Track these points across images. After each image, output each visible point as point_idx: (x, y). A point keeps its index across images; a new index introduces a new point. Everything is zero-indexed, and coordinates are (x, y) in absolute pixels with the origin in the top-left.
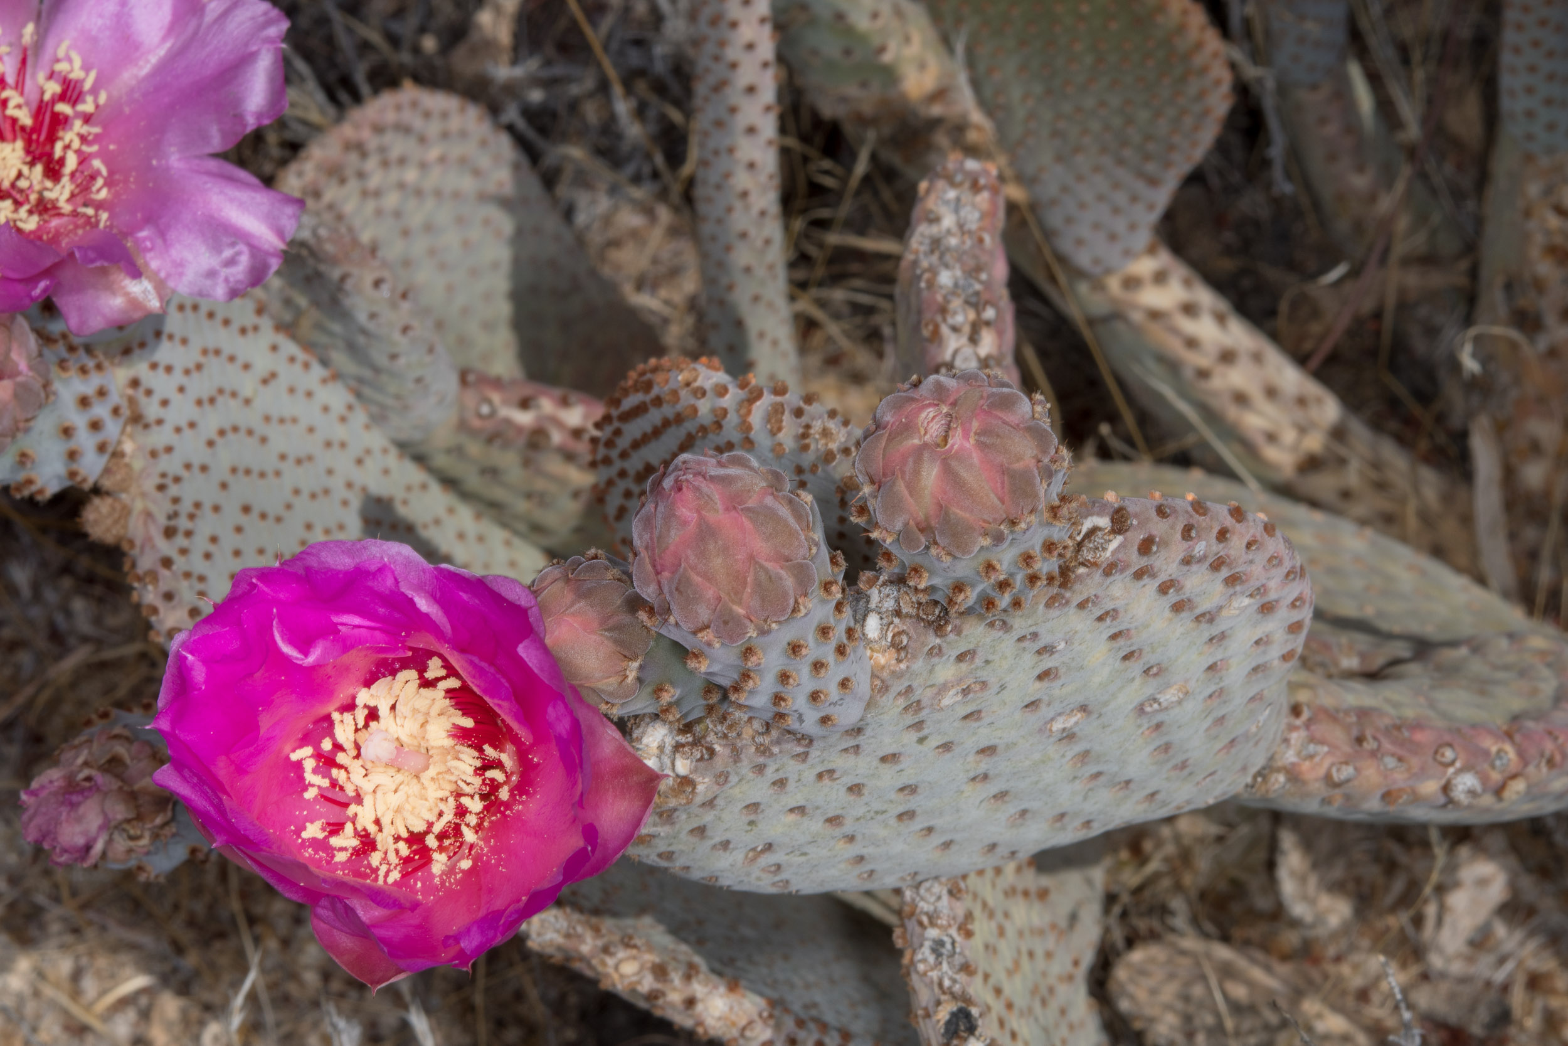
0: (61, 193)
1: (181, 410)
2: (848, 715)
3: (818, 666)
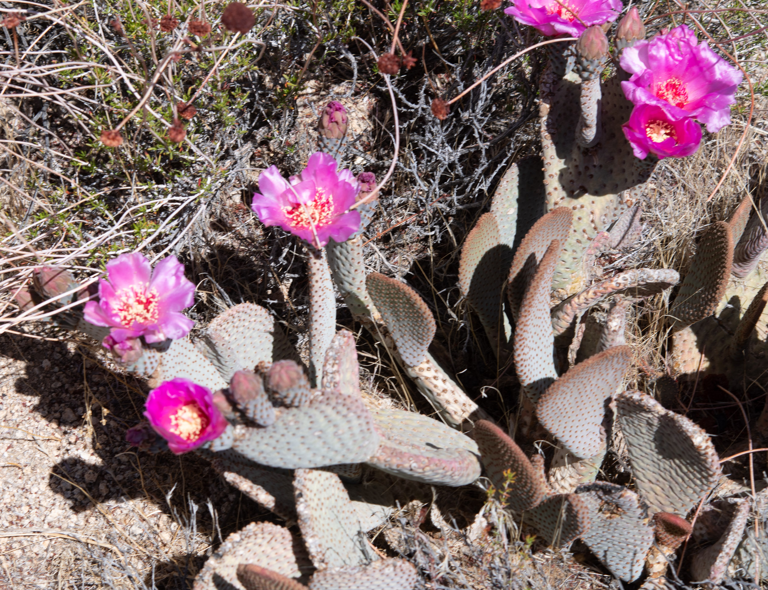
0: (149, 316)
1: (171, 364)
2: (269, 422)
3: (261, 411)
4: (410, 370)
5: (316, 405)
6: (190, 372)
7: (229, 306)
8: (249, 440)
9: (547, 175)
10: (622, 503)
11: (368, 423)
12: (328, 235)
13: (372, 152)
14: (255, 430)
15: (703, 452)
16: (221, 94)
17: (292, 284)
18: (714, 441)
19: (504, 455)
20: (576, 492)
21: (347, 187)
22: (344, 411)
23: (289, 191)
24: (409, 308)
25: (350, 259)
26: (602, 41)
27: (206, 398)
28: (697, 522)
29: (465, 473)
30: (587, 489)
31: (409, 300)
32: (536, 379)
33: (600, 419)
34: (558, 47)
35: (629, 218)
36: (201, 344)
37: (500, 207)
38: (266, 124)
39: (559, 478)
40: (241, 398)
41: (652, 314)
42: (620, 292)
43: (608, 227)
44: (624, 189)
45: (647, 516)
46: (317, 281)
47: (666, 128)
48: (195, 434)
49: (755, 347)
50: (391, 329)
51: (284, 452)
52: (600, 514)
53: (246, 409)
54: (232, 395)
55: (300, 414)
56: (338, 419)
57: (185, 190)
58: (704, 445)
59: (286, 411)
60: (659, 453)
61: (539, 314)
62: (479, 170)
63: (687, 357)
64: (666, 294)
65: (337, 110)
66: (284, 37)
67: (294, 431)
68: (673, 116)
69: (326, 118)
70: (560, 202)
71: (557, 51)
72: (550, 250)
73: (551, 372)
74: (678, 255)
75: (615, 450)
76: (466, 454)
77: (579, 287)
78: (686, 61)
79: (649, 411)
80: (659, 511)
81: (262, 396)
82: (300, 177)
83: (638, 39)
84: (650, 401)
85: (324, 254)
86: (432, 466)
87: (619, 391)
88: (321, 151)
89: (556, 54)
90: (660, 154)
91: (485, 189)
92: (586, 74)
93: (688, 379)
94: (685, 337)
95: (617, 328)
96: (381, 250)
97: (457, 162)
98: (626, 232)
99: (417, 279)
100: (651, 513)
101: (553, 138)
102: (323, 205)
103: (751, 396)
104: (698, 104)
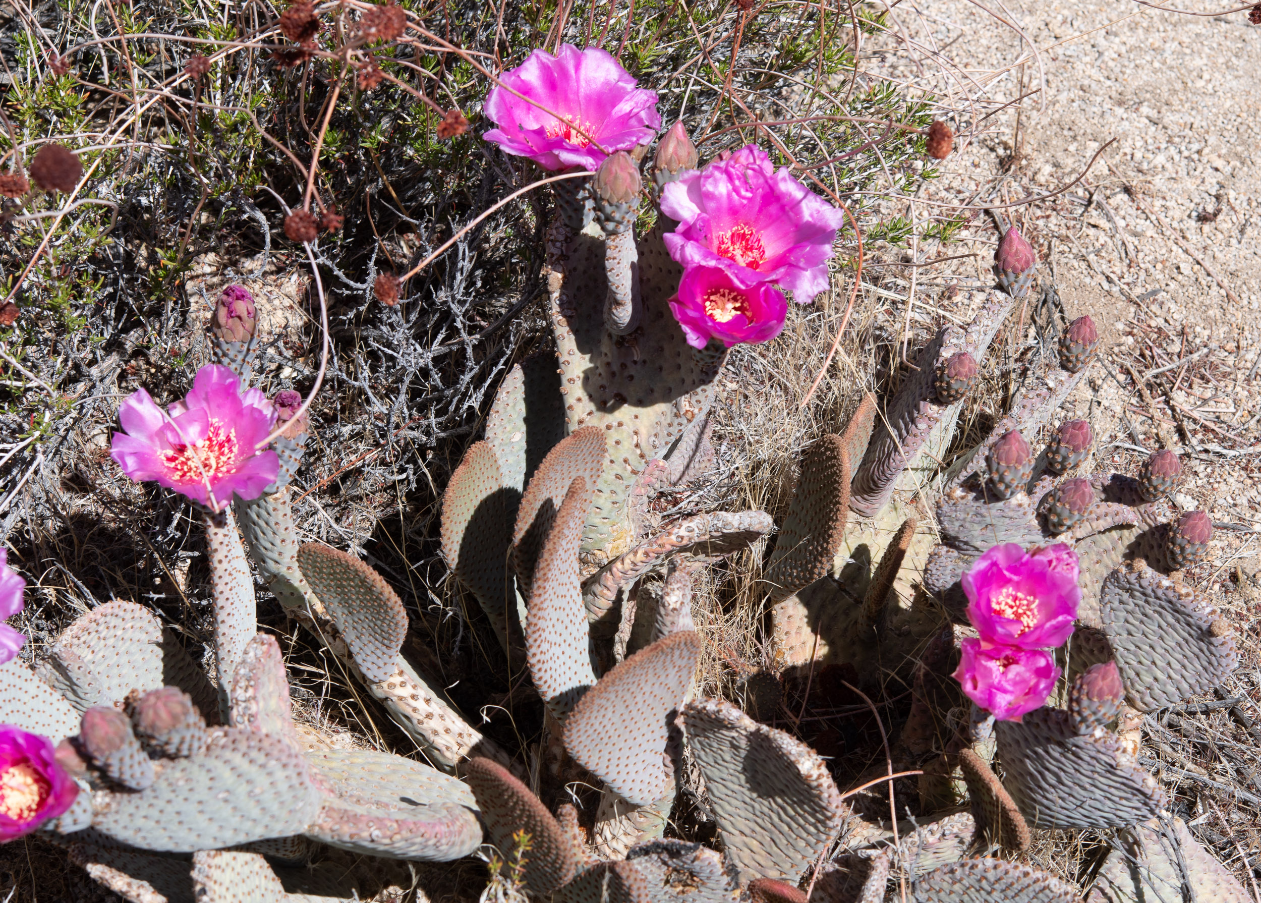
2: (145, 783)
3: (131, 766)
4: (374, 687)
5: (218, 751)
6: (28, 712)
7: (91, 607)
8: (117, 812)
9: (564, 380)
10: (697, 869)
11: (299, 774)
12: (230, 491)
13: (307, 358)
14: (125, 796)
15: (815, 784)
16: (57, 284)
17: (191, 567)
18: (830, 766)
19: (513, 809)
20: (628, 858)
21: (256, 415)
22: (261, 759)
23: (167, 426)
24: (365, 594)
25: (272, 524)
26: (631, 175)
27: (44, 753)
28: (815, 889)
29: (457, 840)
30: (645, 851)
31: (363, 581)
32: (564, 689)
33: (663, 744)
34: (569, 187)
35: (694, 438)
36: (46, 669)
37: (499, 431)
38: (138, 324)
39: (609, 836)
40: (98, 749)
41: (740, 579)
42: (684, 549)
43: (664, 451)
44: (681, 395)
45: (737, 885)
46: (220, 562)
47: (735, 299)
48: (30, 809)
49: (895, 619)
50: (341, 628)
51: (174, 827)
52: (667, 888)
53: (107, 765)
54: (84, 745)
55: (194, 769)
56: (253, 771)
57: (14, 432)
58: (815, 773)
59: (171, 764)
60: (751, 790)
61: (562, 591)
62: (467, 378)
63: (794, 641)
64: (757, 549)
65: (238, 298)
66: (158, 189)
67: (186, 794)
68: (742, 282)
69: (223, 312)
70: (588, 419)
71: (568, 192)
72: (571, 493)
73: (586, 676)
74: (772, 489)
75: (692, 788)
76: (458, 811)
77: (624, 544)
78: (759, 199)
79: (733, 727)
80: (759, 876)
81: (131, 743)
82: (184, 405)
83: (687, 169)
84: (732, 713)
85: (230, 519)
86: (405, 833)
87: (687, 699)
88: (219, 362)
89: (567, 197)
90: (726, 339)
91: (476, 406)
92: (611, 226)
93: (798, 674)
94: (790, 611)
95: (678, 606)
96: (325, 506)
97: (431, 366)
98: (691, 459)
99: (383, 548)
100: (744, 881)
101: (569, 324)
102: (221, 446)
103: (891, 694)
104: (780, 262)
